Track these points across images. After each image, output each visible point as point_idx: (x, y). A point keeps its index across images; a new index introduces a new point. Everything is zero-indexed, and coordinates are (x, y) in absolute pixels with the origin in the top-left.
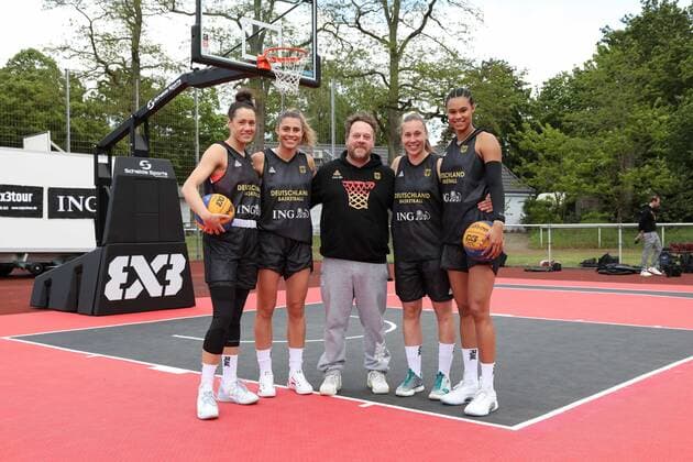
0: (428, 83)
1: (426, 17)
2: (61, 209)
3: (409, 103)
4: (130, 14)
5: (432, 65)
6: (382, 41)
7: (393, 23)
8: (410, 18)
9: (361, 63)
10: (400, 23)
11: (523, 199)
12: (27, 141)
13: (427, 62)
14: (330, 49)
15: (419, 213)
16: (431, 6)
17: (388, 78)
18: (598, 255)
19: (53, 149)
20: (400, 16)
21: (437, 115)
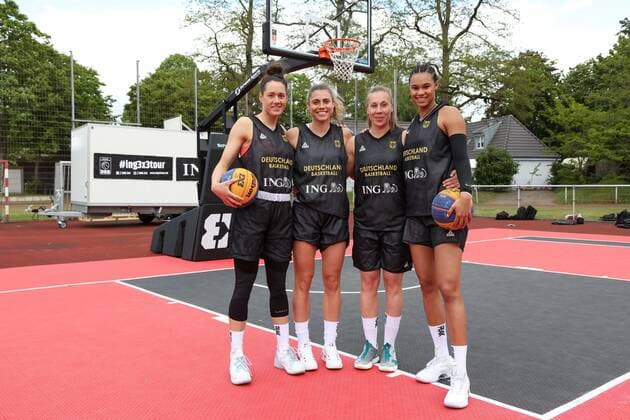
0: (472, 71)
1: (472, 19)
2: (186, 174)
3: (458, 88)
4: (245, 27)
5: (477, 56)
6: (437, 39)
7: (445, 25)
8: (459, 20)
9: (419, 58)
10: (451, 25)
11: (551, 163)
12: (167, 123)
13: (474, 55)
14: (395, 47)
15: (387, 185)
16: (476, 10)
17: (441, 69)
18: (617, 210)
19: (184, 128)
20: (451, 19)
21: (480, 96)
